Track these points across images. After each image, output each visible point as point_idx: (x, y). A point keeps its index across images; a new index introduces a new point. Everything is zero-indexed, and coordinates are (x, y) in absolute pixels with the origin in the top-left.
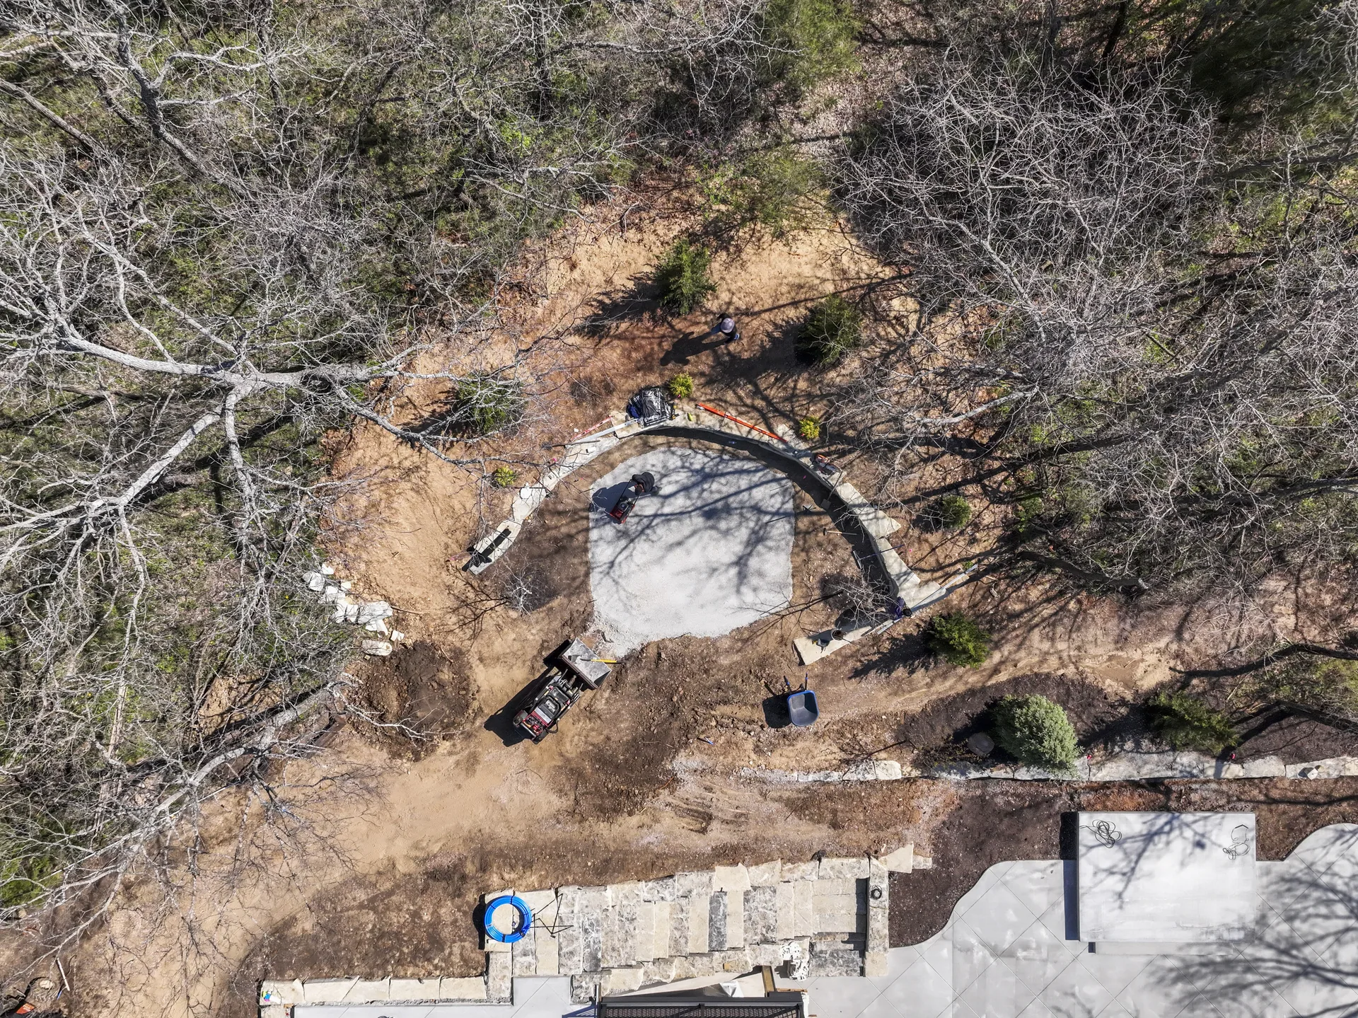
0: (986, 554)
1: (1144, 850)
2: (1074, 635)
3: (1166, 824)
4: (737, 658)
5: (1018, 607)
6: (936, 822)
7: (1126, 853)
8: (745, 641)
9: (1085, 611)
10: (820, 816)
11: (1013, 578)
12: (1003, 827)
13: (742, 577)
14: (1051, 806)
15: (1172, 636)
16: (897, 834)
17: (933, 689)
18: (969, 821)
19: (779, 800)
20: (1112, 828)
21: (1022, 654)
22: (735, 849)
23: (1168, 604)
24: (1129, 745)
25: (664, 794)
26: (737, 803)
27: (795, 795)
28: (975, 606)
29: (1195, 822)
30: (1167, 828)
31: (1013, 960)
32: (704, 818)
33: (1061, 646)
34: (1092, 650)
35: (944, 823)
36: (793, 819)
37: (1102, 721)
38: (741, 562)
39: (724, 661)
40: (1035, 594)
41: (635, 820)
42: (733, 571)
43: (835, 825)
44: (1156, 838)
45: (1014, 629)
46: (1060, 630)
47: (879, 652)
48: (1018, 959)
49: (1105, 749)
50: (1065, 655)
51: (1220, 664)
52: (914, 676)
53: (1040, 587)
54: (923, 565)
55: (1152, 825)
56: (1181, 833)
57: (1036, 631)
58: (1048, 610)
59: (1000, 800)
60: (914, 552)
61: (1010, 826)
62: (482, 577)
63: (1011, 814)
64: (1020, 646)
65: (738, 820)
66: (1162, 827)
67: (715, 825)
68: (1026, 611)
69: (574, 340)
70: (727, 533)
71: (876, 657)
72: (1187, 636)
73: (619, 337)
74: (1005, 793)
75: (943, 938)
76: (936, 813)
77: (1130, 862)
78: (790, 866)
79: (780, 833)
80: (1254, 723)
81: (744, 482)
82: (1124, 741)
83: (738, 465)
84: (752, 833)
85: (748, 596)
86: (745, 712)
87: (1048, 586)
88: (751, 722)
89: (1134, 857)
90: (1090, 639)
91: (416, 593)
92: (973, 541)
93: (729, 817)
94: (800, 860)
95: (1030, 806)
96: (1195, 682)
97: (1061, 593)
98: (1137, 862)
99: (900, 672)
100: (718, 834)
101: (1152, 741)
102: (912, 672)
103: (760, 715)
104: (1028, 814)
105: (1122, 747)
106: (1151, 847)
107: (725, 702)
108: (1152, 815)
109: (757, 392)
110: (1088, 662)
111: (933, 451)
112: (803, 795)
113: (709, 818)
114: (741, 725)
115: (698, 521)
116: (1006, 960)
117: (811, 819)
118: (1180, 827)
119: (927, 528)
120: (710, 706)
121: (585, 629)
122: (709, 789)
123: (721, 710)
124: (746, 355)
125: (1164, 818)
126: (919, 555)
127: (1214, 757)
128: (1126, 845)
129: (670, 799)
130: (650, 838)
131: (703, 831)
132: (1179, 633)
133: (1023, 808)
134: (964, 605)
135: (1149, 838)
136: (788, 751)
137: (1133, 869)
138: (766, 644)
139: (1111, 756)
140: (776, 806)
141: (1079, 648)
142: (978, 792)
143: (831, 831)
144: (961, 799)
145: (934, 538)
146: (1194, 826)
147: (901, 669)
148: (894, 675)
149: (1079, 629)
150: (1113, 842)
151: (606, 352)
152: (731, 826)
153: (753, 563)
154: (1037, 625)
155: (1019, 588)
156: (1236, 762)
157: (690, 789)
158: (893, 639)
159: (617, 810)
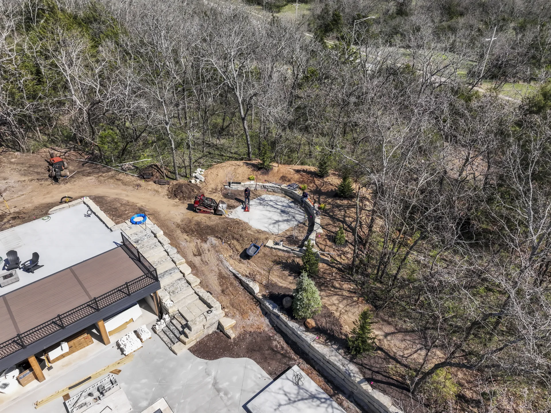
0: (341, 264)
1: (306, 399)
2: (348, 307)
3: (324, 398)
4: (252, 233)
5: (337, 285)
6: (249, 329)
7: (298, 393)
8: (258, 232)
9: (358, 303)
10: (223, 284)
11: (343, 277)
12: (267, 352)
13: (275, 223)
14: (289, 361)
15: (383, 334)
16: (235, 313)
17: (291, 285)
18: (259, 339)
19: (219, 270)
20: (302, 379)
21: (327, 298)
22: (195, 266)
23: (389, 323)
24: (335, 347)
25: (199, 241)
26: (210, 259)
27: (224, 273)
28: (325, 273)
29: (337, 409)
30: (323, 400)
31: (217, 393)
32: (199, 253)
33: (341, 306)
34: (350, 314)
35: (251, 332)
36: (216, 278)
37: (333, 332)
38: (278, 221)
39: (249, 232)
40: (346, 286)
41: (186, 237)
42: (274, 221)
43: (223, 291)
44: (315, 400)
45: (330, 290)
46: (345, 301)
47: (286, 261)
48: (219, 394)
49: (326, 340)
50: (340, 309)
51: (394, 355)
52: (289, 277)
53: (349, 286)
54: (320, 245)
55: (319, 394)
56: (327, 408)
57: (337, 296)
58: (346, 293)
59: (275, 343)
60: (320, 240)
61: (269, 354)
62: (225, 189)
63: (273, 350)
64: (327, 296)
65: (205, 263)
66: (321, 398)
67: (199, 258)
68: (339, 289)
69: (292, 171)
70: (282, 216)
71: (284, 261)
72: (389, 338)
73: (301, 175)
74: (279, 343)
75: (206, 363)
76: (252, 326)
77: (297, 398)
78: (200, 287)
79: (209, 276)
80: (391, 381)
81: (297, 212)
82: (335, 344)
83: (300, 210)
84: (203, 269)
85: (271, 227)
86: (238, 247)
87: (352, 288)
88: (237, 250)
89: (300, 398)
90: (353, 311)
91: (211, 182)
92: (339, 256)
93: (204, 260)
94: (204, 288)
95: (282, 354)
96: (379, 352)
97: (355, 293)
98: (299, 400)
99: (287, 273)
100: (197, 260)
101: (345, 353)
102: (290, 275)
103: (241, 251)
104: (279, 356)
105: (332, 345)
106: (310, 400)
107: (238, 240)
108: (322, 391)
109: (319, 198)
110: (346, 317)
111: (348, 229)
112: (226, 275)
113: (200, 255)
114: (234, 249)
115: (279, 211)
116: (215, 391)
117: (220, 283)
118: (329, 405)
119: (329, 239)
120: (233, 238)
121: (230, 209)
122: (209, 251)
123: (235, 242)
124: (323, 191)
125: (325, 396)
126: (321, 242)
127: (364, 376)
128: (301, 391)
129: (198, 243)
130: (183, 244)
131: (195, 255)
132: (386, 335)
133: (279, 353)
134: (322, 270)
135: (313, 397)
136: (236, 263)
137: (295, 401)
138: (262, 236)
139: (325, 344)
140: (216, 270)
141: (346, 311)
142: (271, 335)
143: (220, 292)
144: (264, 331)
145: (329, 243)
146: (335, 410)
147: (287, 272)
148: (284, 272)
149: (351, 306)
150: (297, 384)
151: (296, 175)
152: (201, 262)
153: (280, 223)
154: (338, 295)
155: (342, 281)
156: (372, 386)
157: (206, 246)
158: (293, 261)
159: (186, 232)
